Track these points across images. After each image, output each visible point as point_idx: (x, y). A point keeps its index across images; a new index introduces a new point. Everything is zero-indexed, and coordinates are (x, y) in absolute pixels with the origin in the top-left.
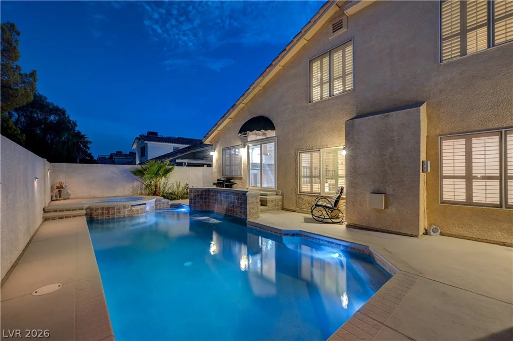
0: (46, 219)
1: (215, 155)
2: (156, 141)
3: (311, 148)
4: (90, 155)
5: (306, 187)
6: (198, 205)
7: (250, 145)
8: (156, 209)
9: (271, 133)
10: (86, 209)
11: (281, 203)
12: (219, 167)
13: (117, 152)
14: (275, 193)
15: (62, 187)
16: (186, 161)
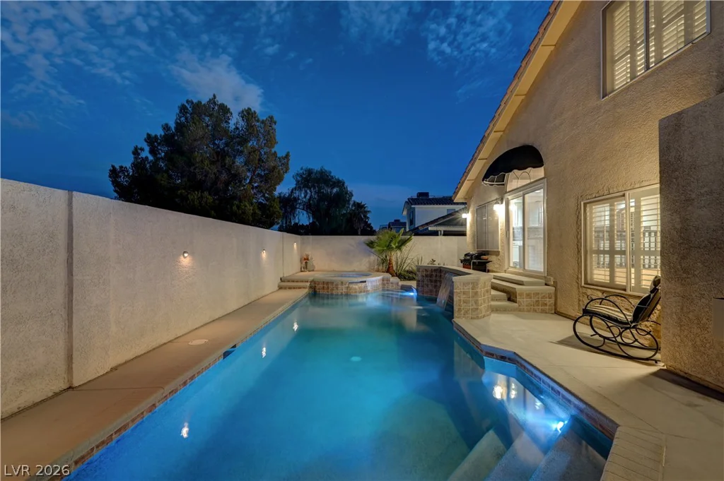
0: (280, 288)
1: (468, 217)
2: (425, 204)
3: (606, 192)
4: (369, 225)
5: (603, 273)
6: (426, 289)
7: (510, 197)
8: (383, 290)
9: (539, 173)
10: (311, 282)
11: (552, 301)
12: (474, 237)
13: (395, 221)
14: (543, 281)
15: (308, 259)
16: (442, 229)
